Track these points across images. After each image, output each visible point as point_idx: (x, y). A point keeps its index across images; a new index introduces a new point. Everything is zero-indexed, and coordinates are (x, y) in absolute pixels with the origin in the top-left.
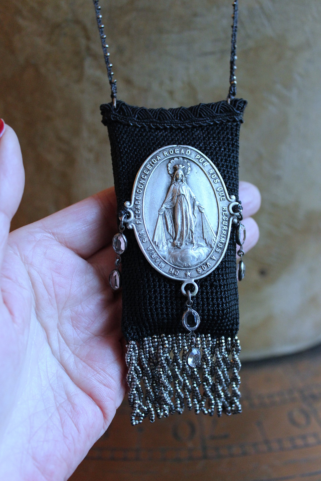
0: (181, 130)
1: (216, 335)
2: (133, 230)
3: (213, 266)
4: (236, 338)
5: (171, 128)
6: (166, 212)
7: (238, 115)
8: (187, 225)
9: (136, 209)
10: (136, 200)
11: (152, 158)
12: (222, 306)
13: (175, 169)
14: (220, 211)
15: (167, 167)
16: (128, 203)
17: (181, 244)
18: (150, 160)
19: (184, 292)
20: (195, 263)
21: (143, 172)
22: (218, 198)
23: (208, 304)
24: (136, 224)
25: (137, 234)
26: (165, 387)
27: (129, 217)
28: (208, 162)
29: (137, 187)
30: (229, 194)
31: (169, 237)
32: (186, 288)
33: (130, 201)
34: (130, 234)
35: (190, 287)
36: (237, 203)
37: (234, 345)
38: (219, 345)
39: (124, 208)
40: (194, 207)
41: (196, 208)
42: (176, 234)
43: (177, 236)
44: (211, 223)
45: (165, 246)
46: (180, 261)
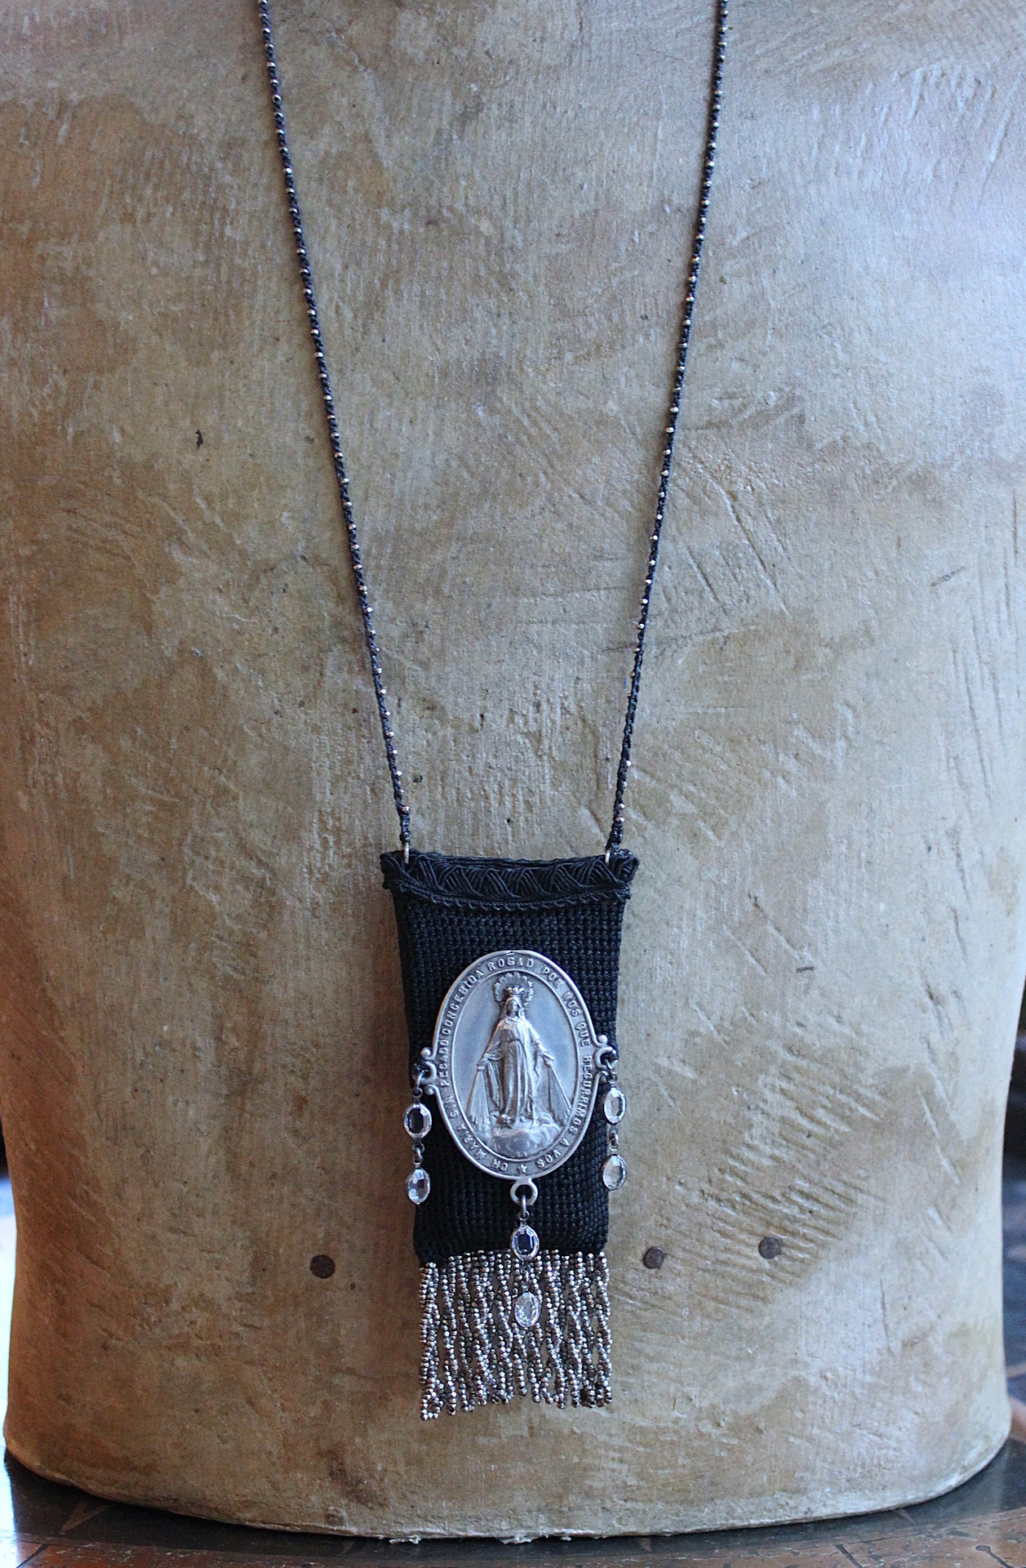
0: (521, 914)
1: (569, 1249)
2: (434, 1096)
3: (563, 1156)
4: (602, 1254)
5: (503, 912)
6: (491, 1067)
7: (620, 887)
8: (523, 1091)
9: (439, 1061)
10: (440, 1046)
11: (468, 974)
12: (577, 1214)
13: (507, 995)
14: (581, 1063)
15: (494, 989)
16: (427, 1051)
17: (513, 1121)
18: (465, 979)
19: (515, 1199)
20: (534, 1152)
21: (452, 998)
22: (578, 1040)
23: (554, 1213)
24: (439, 1086)
25: (441, 1103)
27: (428, 1074)
28: (564, 979)
29: (443, 1025)
30: (597, 1033)
31: (493, 1107)
32: (519, 1193)
33: (430, 1046)
34: (431, 1102)
35: (525, 1191)
36: (610, 1049)
37: (598, 1266)
38: (574, 1266)
39: (420, 1059)
40: (535, 1058)
41: (540, 1060)
42: (505, 1104)
43: (506, 1107)
44: (565, 1085)
45: (486, 1124)
46: (510, 1149)
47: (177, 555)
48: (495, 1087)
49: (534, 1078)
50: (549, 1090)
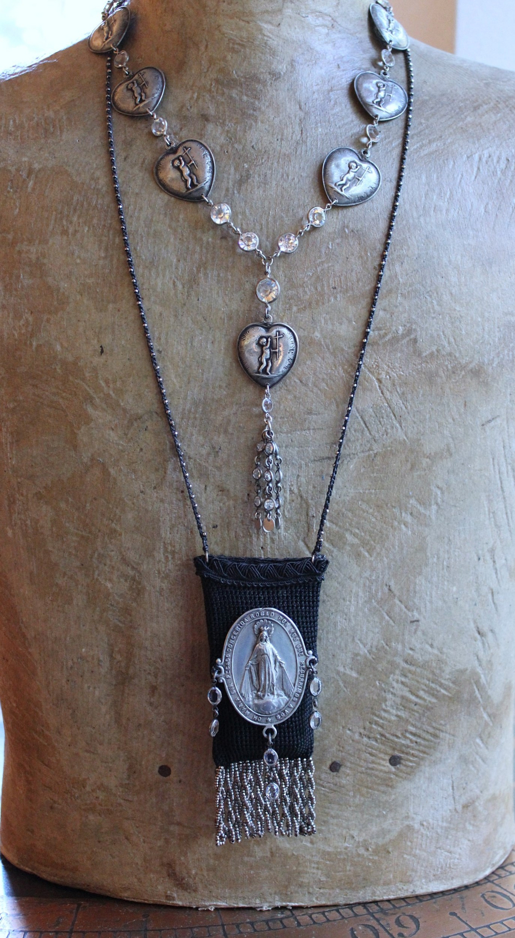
0: (268, 588)
1: (293, 757)
2: (223, 684)
3: (289, 713)
4: (311, 759)
5: (258, 587)
6: (252, 668)
7: (319, 575)
8: (269, 680)
9: (225, 665)
10: (226, 658)
11: (240, 621)
12: (297, 741)
13: (260, 631)
14: (299, 665)
15: (254, 628)
16: (219, 660)
17: (264, 696)
18: (239, 623)
19: (265, 735)
20: (275, 711)
21: (232, 633)
22: (297, 654)
23: (285, 741)
24: (226, 678)
25: (227, 687)
26: (247, 808)
27: (220, 672)
28: (290, 622)
29: (227, 647)
30: (307, 649)
31: (253, 688)
32: (267, 732)
33: (221, 658)
34: (222, 686)
35: (270, 731)
36: (314, 657)
37: (309, 765)
38: (296, 765)
39: (215, 664)
40: (275, 663)
41: (278, 664)
42: (260, 686)
43: (260, 689)
44: (290, 676)
45: (250, 697)
46: (263, 710)
47: (90, 410)
48: (255, 678)
49: (275, 673)
50: (282, 679)
